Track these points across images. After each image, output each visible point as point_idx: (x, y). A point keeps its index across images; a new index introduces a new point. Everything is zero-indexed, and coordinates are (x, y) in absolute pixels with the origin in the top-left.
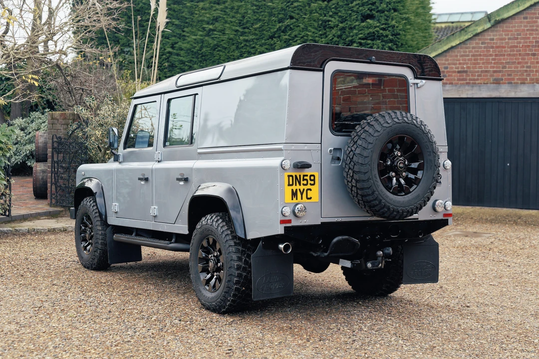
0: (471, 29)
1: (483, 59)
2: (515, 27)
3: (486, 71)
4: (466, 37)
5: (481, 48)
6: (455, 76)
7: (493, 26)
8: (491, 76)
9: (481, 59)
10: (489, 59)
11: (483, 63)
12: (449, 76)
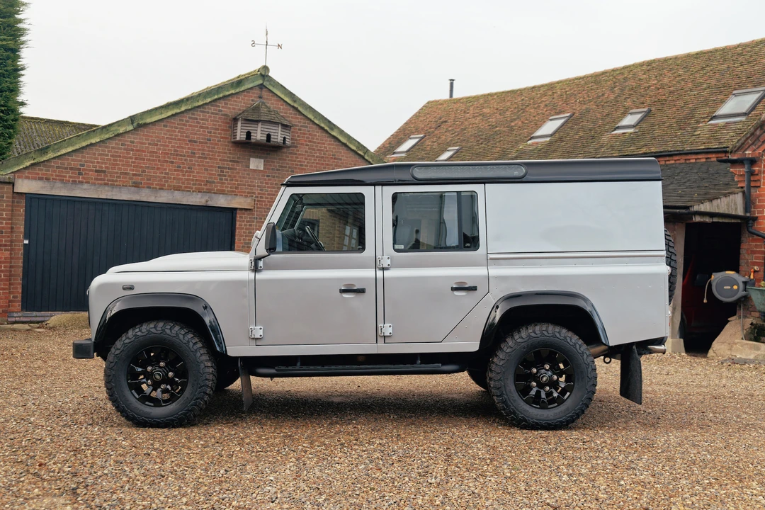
0: (112, 129)
1: (123, 161)
2: (155, 133)
3: (126, 174)
4: (107, 136)
5: (121, 149)
6: (93, 175)
7: (135, 129)
8: (130, 178)
9: (120, 161)
10: (129, 162)
11: (123, 165)
12: (85, 174)
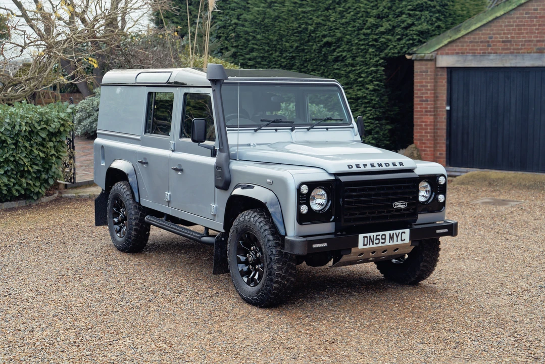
1: (527, 29)
3: (530, 41)
4: (510, 8)
5: (525, 18)
6: (500, 46)
8: (535, 45)
9: (524, 29)
10: (533, 29)
11: (527, 33)
12: (494, 45)
